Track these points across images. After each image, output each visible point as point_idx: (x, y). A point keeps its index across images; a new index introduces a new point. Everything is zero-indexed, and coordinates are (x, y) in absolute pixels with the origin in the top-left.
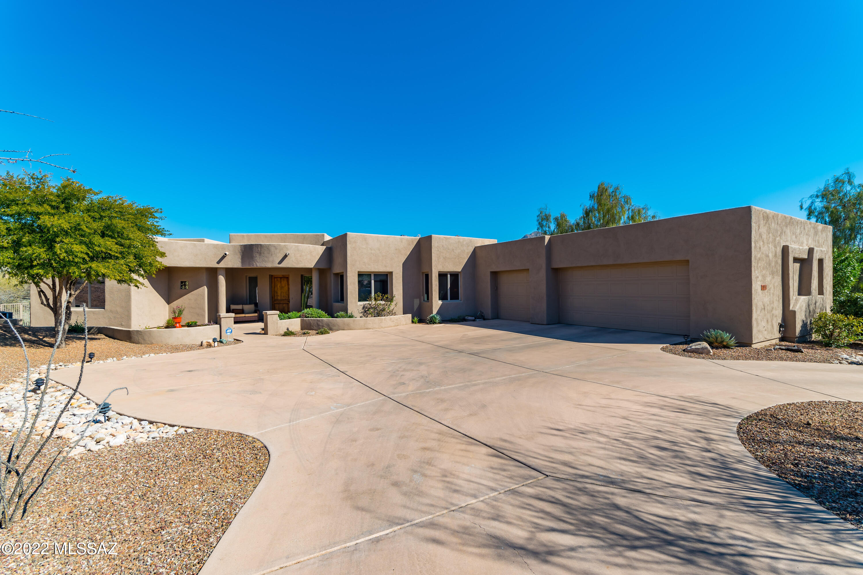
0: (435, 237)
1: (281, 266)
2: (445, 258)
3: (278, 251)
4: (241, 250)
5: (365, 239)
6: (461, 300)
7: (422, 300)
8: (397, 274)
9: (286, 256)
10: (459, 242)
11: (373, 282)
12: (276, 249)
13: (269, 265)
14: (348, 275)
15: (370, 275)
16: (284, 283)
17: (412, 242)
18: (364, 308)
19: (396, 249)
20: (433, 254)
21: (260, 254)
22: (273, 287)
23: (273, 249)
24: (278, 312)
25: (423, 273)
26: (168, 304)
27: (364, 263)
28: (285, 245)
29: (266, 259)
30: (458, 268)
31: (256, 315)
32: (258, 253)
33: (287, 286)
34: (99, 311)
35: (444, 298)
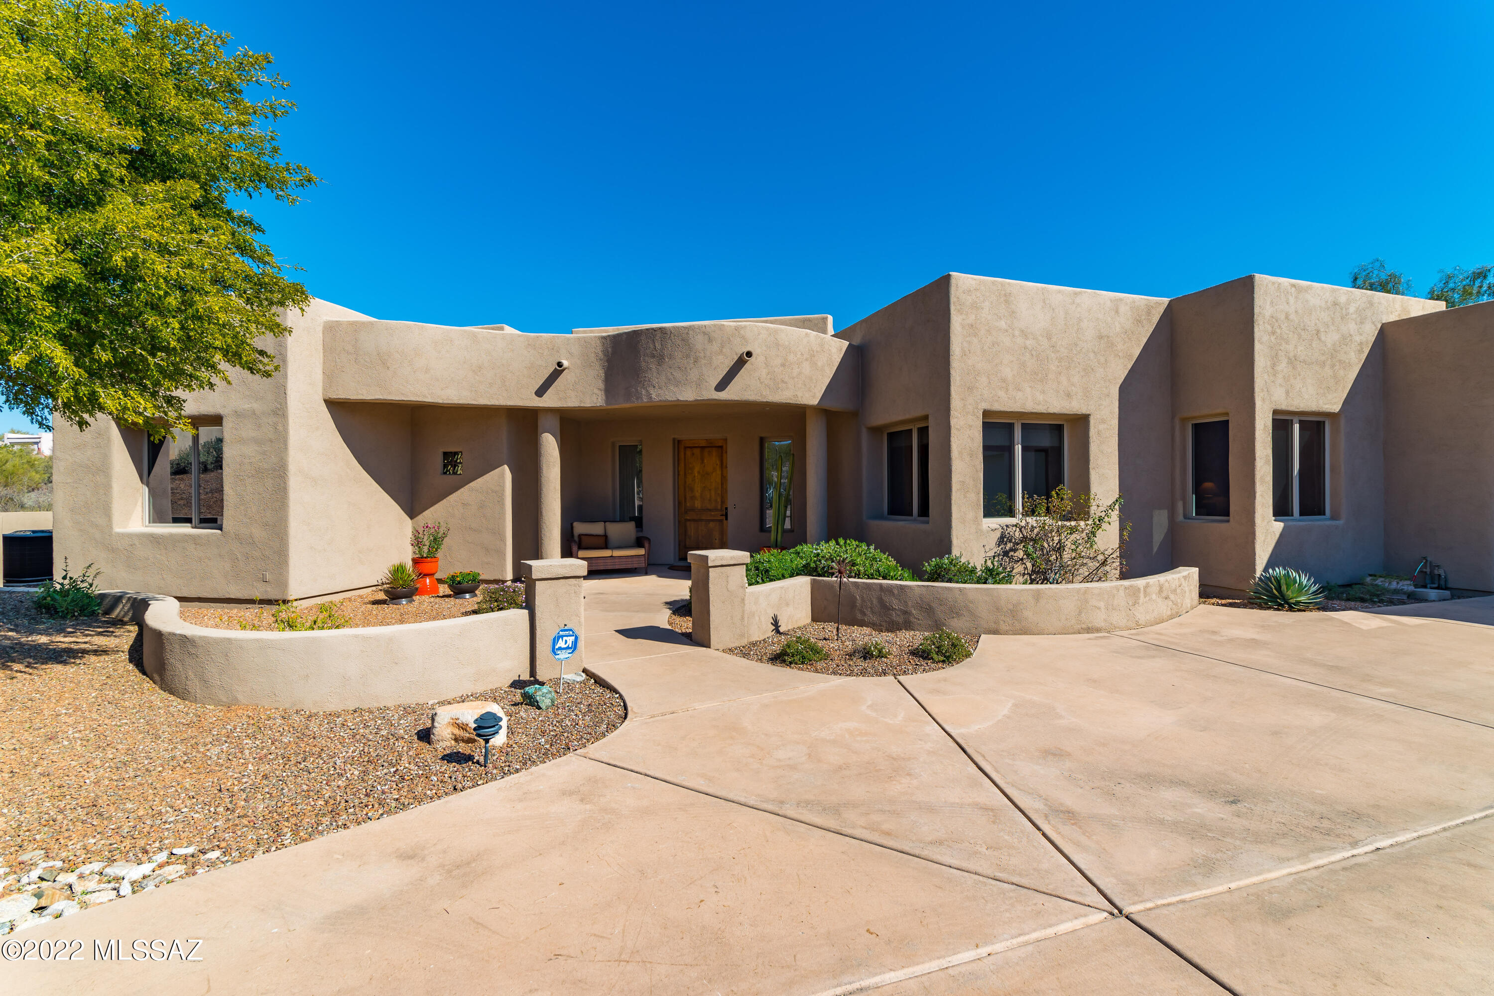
0: (1269, 286)
1: (723, 395)
2: (1293, 361)
3: (715, 347)
4: (605, 352)
5: (1007, 298)
6: (1333, 518)
7: (1180, 518)
8: (1103, 421)
9: (740, 363)
10: (1335, 304)
11: (1018, 449)
12: (710, 340)
13: (688, 395)
14: (953, 422)
15: (1010, 427)
16: (712, 461)
17: (1149, 313)
18: (1002, 540)
19: (1101, 337)
20: (1257, 346)
21: (660, 359)
22: (682, 473)
23: (699, 341)
24: (743, 556)
25: (1184, 420)
26: (412, 518)
27: (1004, 380)
28: (737, 329)
29: (678, 375)
30: (1333, 403)
31: (642, 552)
32: (653, 356)
33: (719, 472)
34: (208, 535)
35: (1281, 510)
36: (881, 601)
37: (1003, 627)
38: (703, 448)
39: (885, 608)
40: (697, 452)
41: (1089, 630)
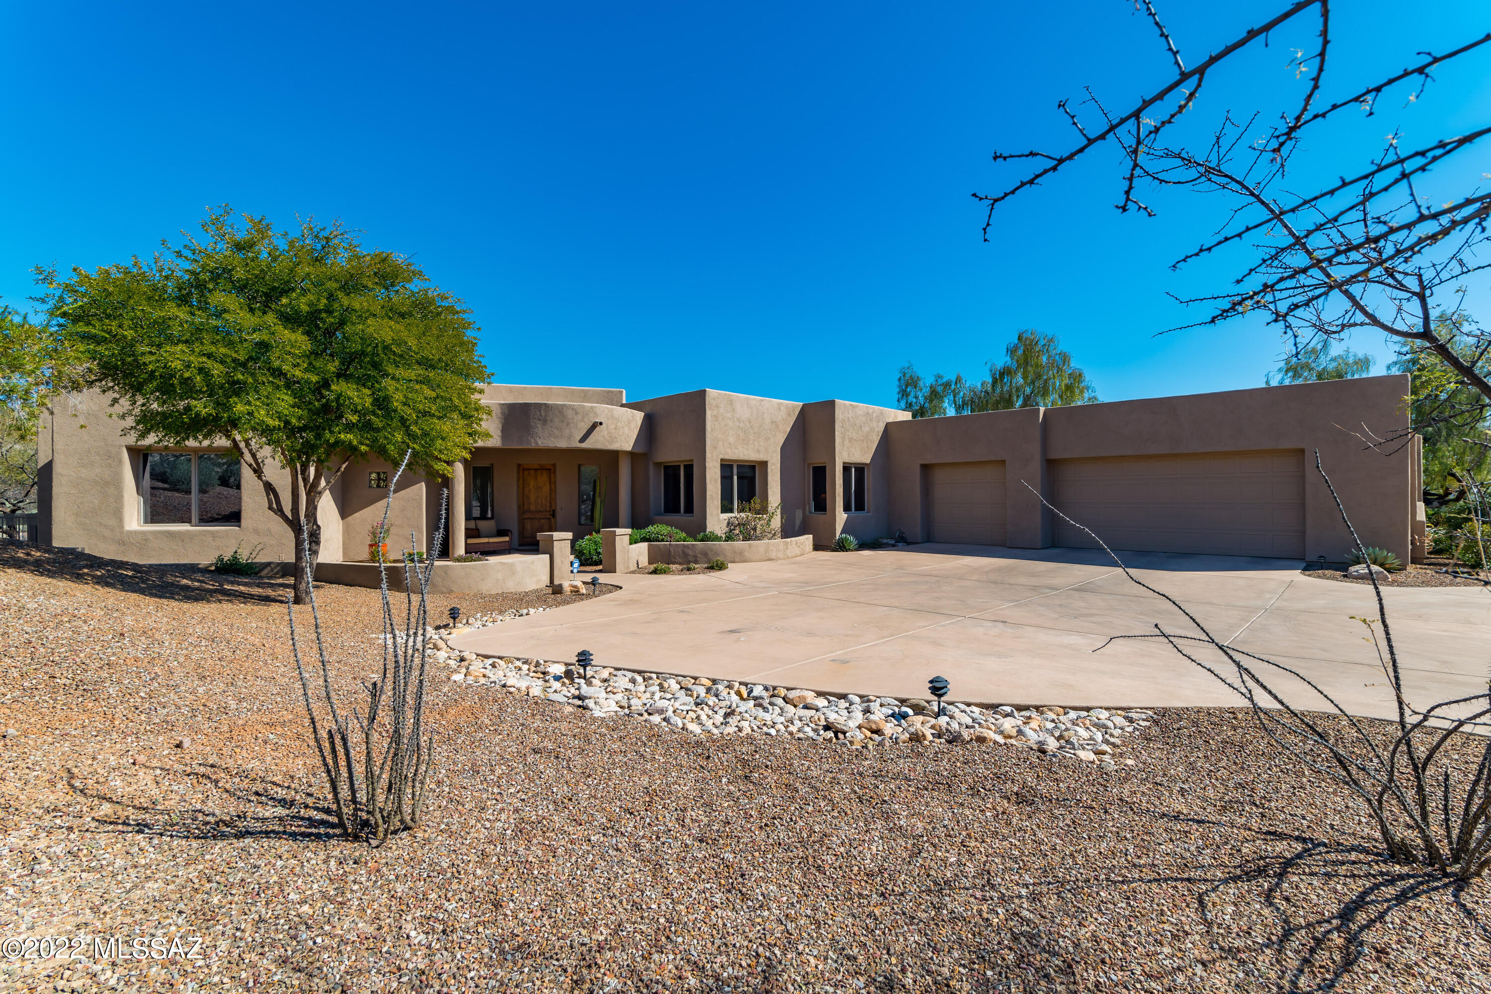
0: (841, 404)
1: (584, 445)
2: (851, 440)
3: (579, 417)
4: (503, 413)
5: (731, 402)
6: (868, 512)
7: (807, 513)
8: (774, 465)
9: (594, 426)
10: (868, 413)
11: (735, 478)
12: (576, 413)
13: (563, 444)
14: (707, 465)
15: (731, 466)
16: (543, 479)
17: (794, 410)
18: (728, 523)
19: (772, 422)
20: (837, 433)
21: (545, 422)
22: (521, 486)
23: (570, 414)
24: (629, 531)
25: (809, 464)
26: (343, 518)
27: (730, 444)
28: (591, 408)
29: (556, 431)
30: (866, 459)
31: (507, 539)
32: (540, 420)
33: (548, 486)
34: (226, 531)
35: (847, 508)
36: (684, 552)
37: (737, 560)
38: (536, 470)
39: (685, 555)
40: (532, 472)
41: (769, 560)
